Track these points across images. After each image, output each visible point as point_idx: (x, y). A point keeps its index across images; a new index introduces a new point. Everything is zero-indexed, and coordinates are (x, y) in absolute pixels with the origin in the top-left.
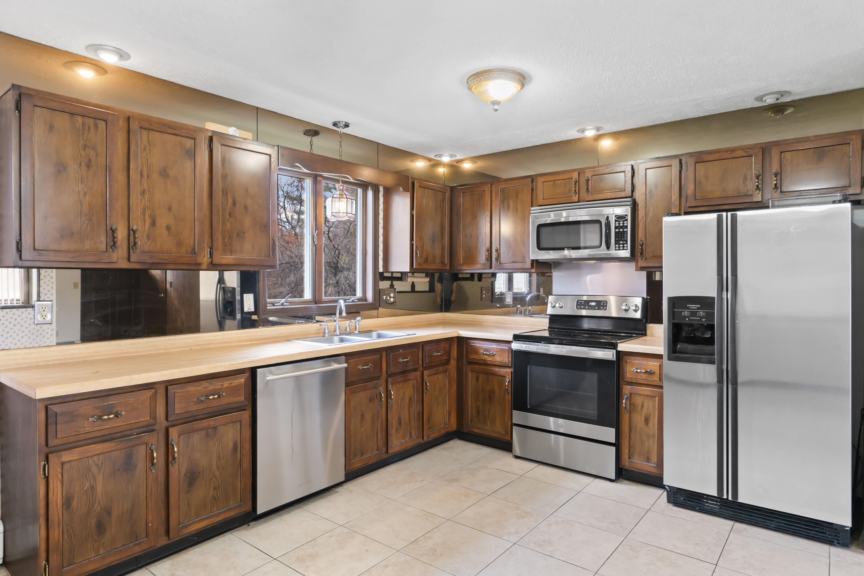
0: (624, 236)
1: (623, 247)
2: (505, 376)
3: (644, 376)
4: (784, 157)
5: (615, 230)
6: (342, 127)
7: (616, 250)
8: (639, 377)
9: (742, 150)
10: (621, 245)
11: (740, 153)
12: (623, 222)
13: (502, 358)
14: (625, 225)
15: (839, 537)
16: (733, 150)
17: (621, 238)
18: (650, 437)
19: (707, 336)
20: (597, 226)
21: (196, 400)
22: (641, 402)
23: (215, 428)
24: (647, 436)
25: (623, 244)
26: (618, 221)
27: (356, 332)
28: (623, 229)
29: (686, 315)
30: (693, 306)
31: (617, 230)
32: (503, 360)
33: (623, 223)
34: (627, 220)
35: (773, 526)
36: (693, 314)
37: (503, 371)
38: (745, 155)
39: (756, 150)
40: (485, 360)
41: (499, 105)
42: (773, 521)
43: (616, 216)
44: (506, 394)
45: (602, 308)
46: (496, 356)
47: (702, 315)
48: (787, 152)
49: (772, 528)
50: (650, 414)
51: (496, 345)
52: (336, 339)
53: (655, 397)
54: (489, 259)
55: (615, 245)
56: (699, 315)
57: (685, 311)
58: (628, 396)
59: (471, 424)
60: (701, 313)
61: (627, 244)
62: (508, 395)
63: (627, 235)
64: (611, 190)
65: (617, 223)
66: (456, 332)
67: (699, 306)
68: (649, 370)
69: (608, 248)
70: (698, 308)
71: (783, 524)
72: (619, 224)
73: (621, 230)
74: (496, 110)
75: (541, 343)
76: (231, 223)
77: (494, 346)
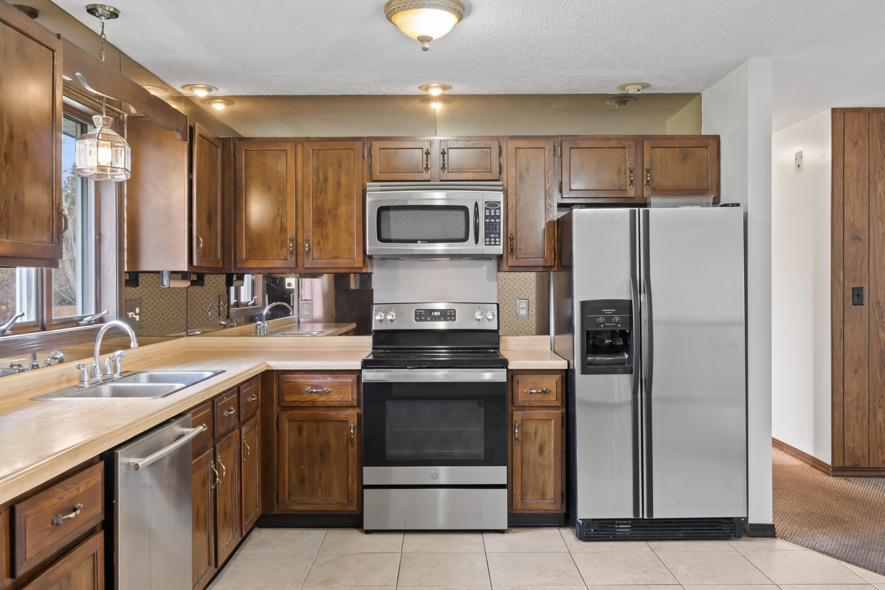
0: (496, 228)
1: (495, 241)
2: (347, 421)
3: (539, 397)
4: (654, 153)
5: (485, 220)
6: (106, 17)
7: (486, 245)
8: (533, 399)
9: (616, 140)
10: (493, 240)
11: (615, 143)
12: (495, 210)
13: (342, 397)
14: (498, 214)
15: (735, 529)
16: (607, 139)
17: (493, 230)
18: (545, 468)
19: (619, 344)
20: (462, 214)
21: (50, 525)
22: (534, 429)
23: (69, 576)
24: (541, 468)
25: (495, 238)
26: (488, 209)
27: (117, 376)
28: (495, 220)
29: (601, 321)
30: (609, 311)
31: (488, 220)
32: (344, 398)
33: (495, 212)
34: (499, 209)
35: (682, 535)
36: (609, 319)
37: (343, 414)
38: (619, 146)
39: (630, 142)
40: (313, 402)
41: (429, 43)
42: (682, 530)
43: (486, 203)
44: (350, 446)
45: (448, 318)
46: (332, 393)
47: (618, 320)
48: (656, 149)
49: (681, 538)
50: (545, 440)
51: (332, 378)
52: (106, 388)
53: (551, 420)
54: (294, 253)
55: (485, 239)
56: (614, 320)
57: (599, 317)
58: (520, 423)
59: (289, 499)
60: (617, 318)
61: (499, 237)
62: (352, 447)
63: (500, 228)
64: (474, 169)
65: (488, 211)
66: (264, 363)
67: (614, 310)
68: (545, 389)
69: (477, 241)
70: (614, 313)
71: (690, 530)
72: (490, 212)
73: (493, 220)
74: (425, 49)
75: (406, 368)
76: (7, 173)
77: (329, 379)
